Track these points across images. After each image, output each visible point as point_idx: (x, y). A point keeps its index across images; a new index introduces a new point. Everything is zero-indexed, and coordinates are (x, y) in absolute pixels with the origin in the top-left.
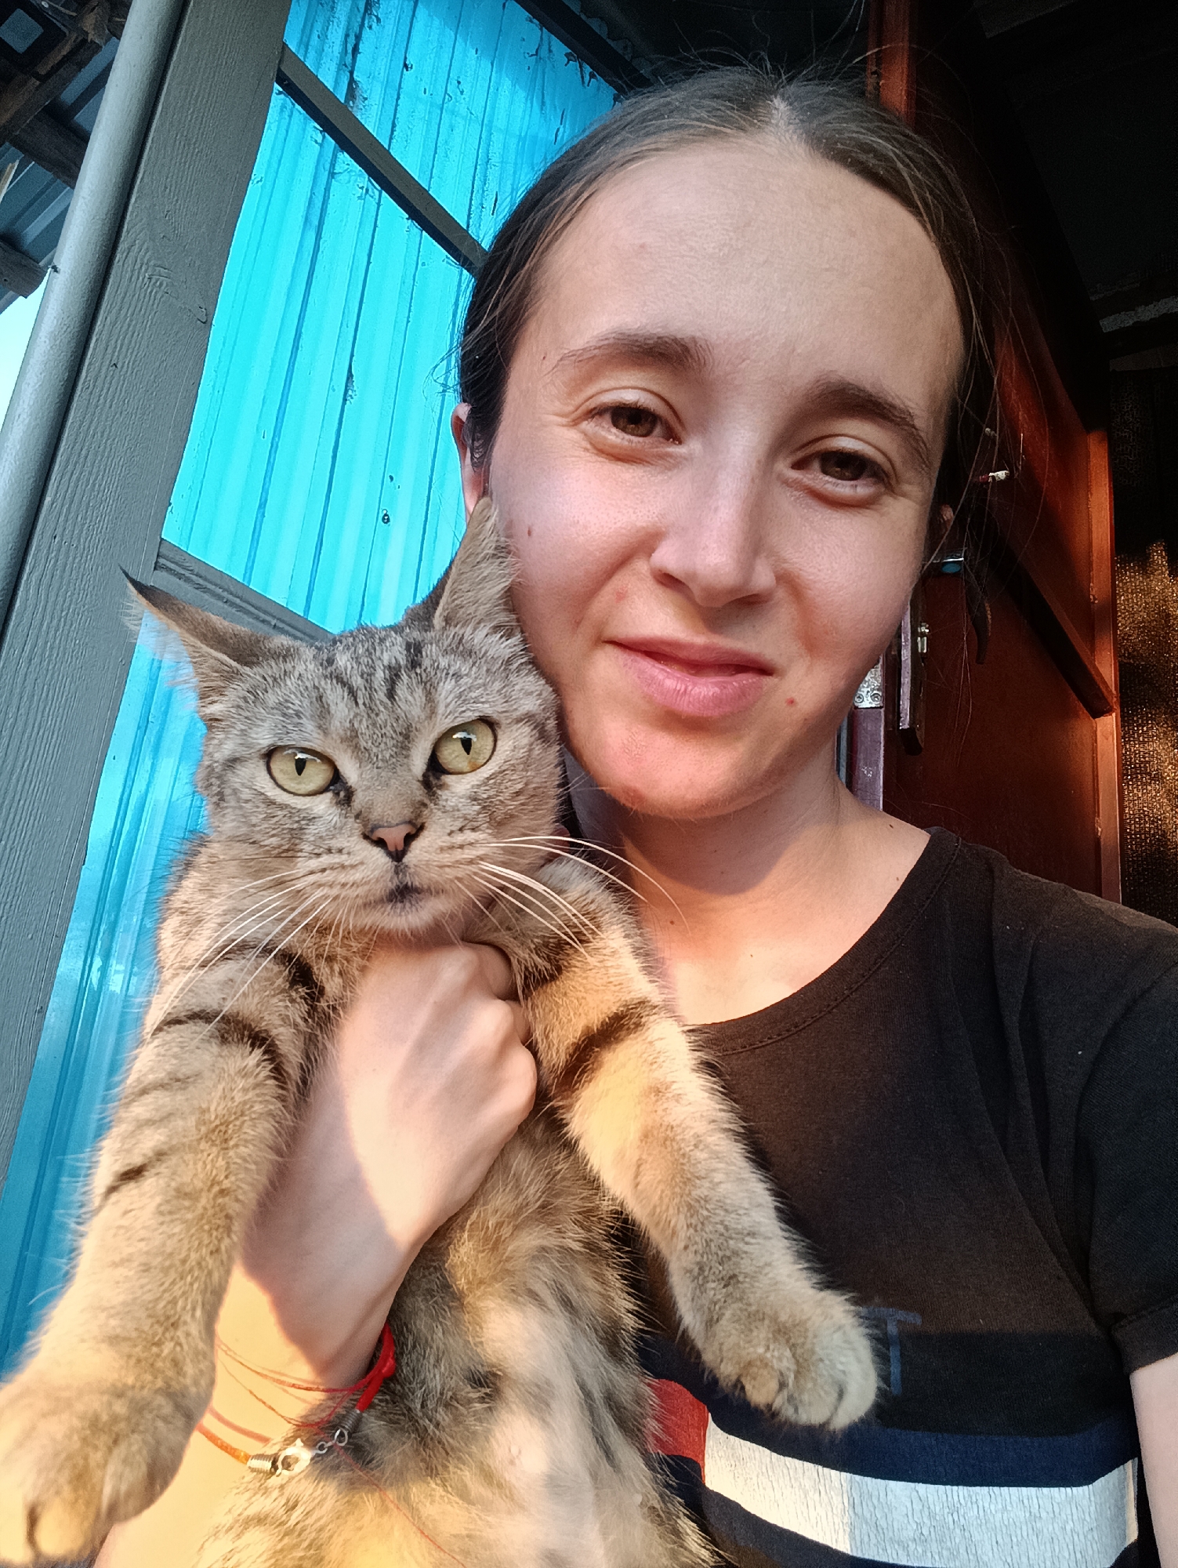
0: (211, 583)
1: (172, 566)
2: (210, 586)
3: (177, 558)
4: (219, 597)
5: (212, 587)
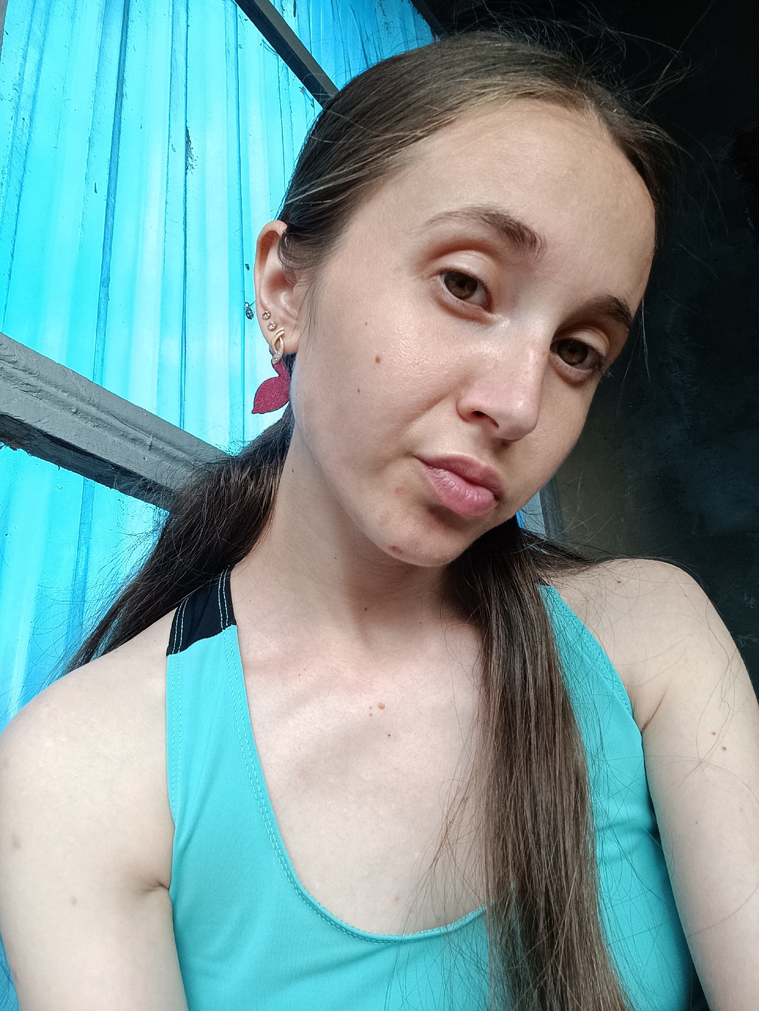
0: (49, 383)
2: (46, 388)
4: (65, 406)
5: (53, 390)
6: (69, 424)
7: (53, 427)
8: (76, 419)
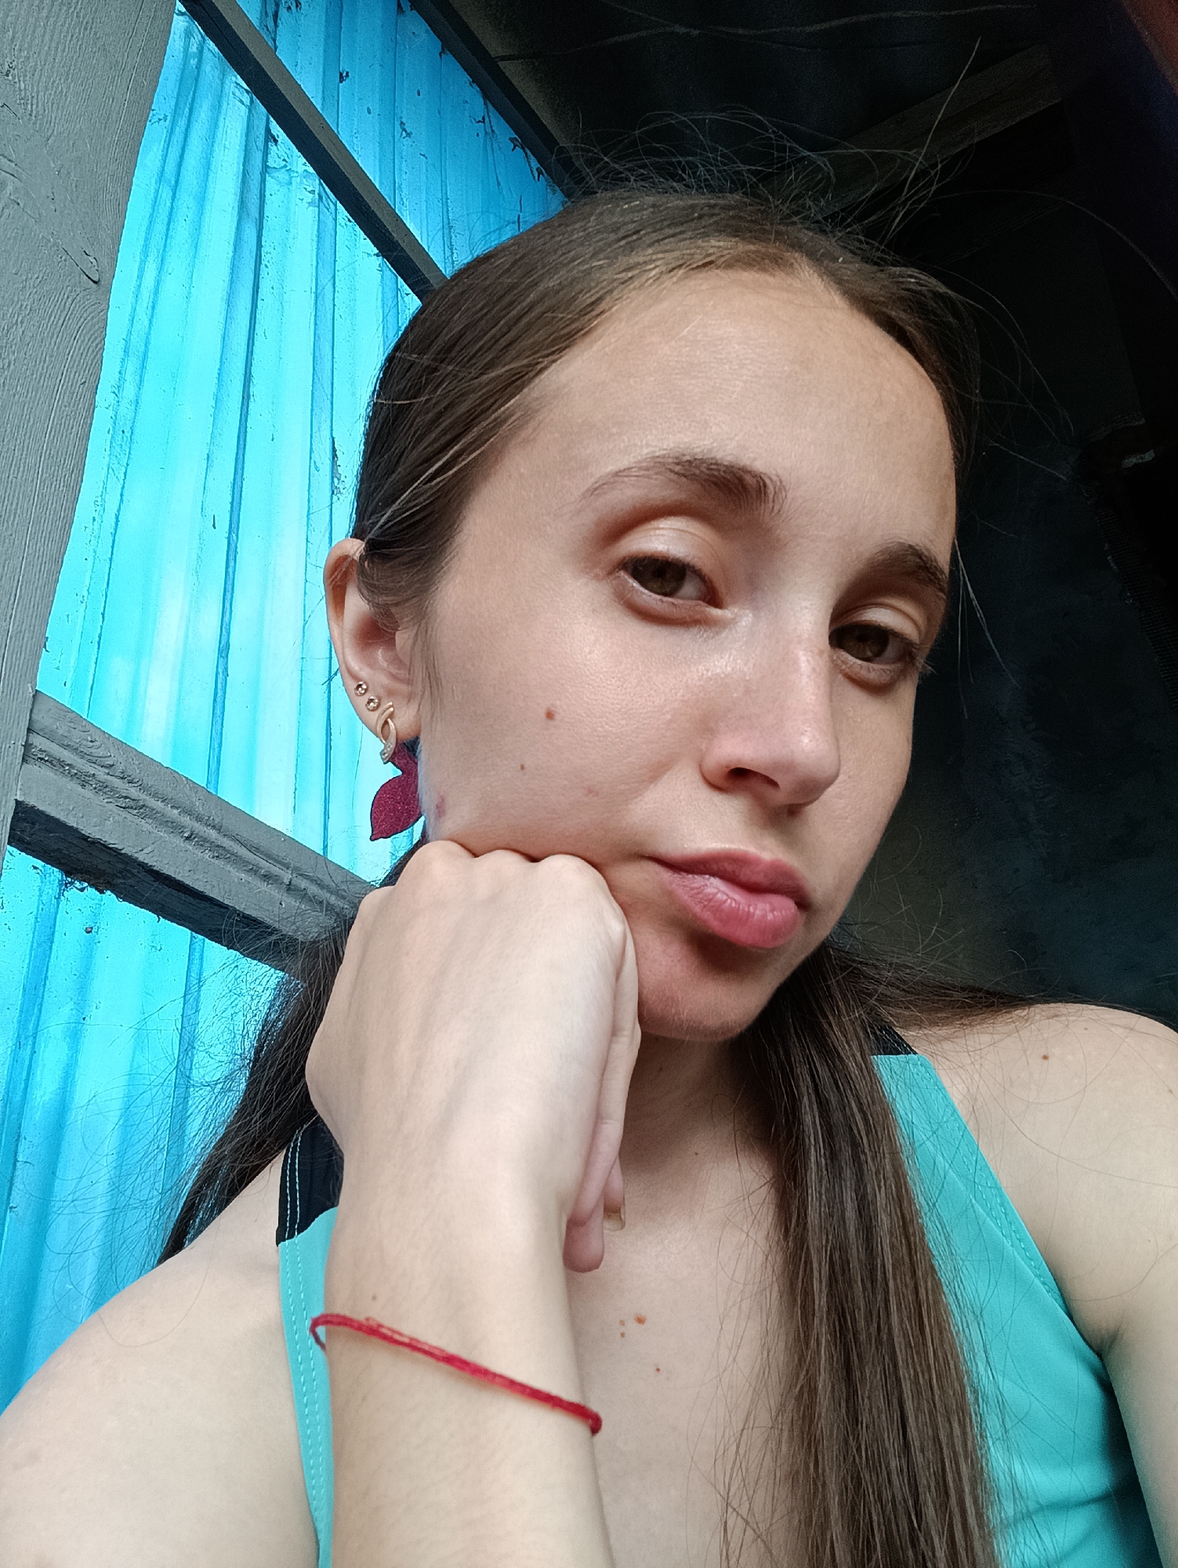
1: (67, 756)
2: (152, 802)
3: (76, 737)
5: (159, 805)
6: (181, 854)
7: (160, 859)
8: (189, 846)
